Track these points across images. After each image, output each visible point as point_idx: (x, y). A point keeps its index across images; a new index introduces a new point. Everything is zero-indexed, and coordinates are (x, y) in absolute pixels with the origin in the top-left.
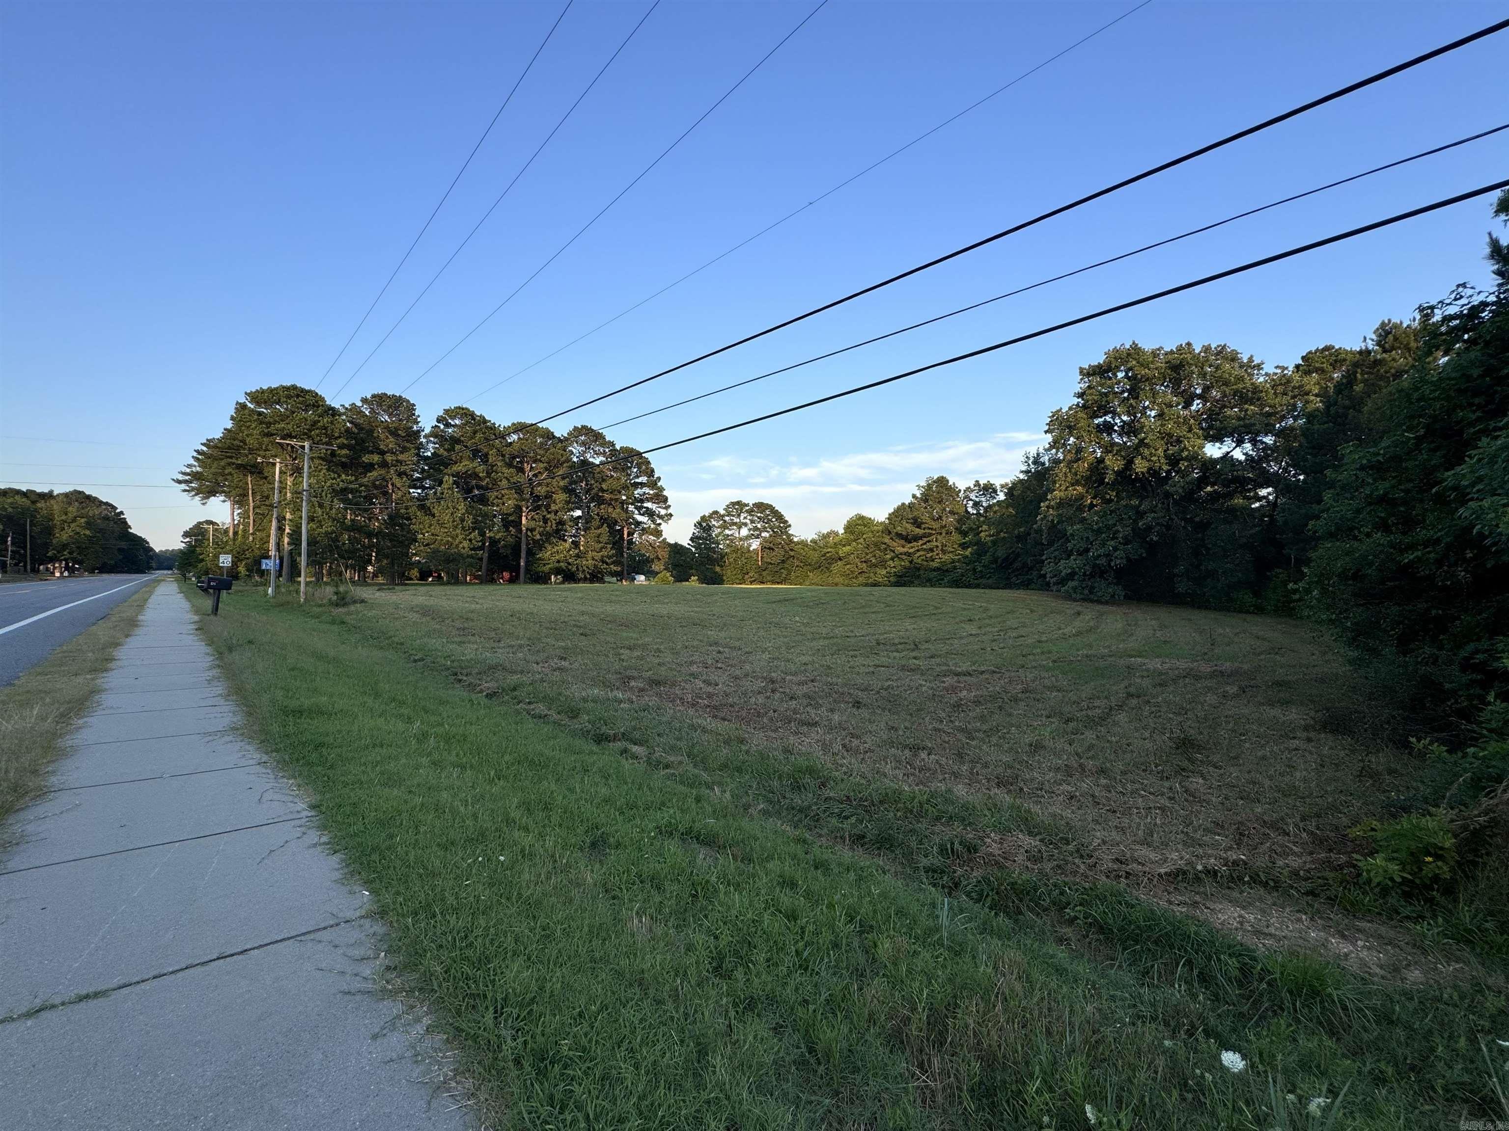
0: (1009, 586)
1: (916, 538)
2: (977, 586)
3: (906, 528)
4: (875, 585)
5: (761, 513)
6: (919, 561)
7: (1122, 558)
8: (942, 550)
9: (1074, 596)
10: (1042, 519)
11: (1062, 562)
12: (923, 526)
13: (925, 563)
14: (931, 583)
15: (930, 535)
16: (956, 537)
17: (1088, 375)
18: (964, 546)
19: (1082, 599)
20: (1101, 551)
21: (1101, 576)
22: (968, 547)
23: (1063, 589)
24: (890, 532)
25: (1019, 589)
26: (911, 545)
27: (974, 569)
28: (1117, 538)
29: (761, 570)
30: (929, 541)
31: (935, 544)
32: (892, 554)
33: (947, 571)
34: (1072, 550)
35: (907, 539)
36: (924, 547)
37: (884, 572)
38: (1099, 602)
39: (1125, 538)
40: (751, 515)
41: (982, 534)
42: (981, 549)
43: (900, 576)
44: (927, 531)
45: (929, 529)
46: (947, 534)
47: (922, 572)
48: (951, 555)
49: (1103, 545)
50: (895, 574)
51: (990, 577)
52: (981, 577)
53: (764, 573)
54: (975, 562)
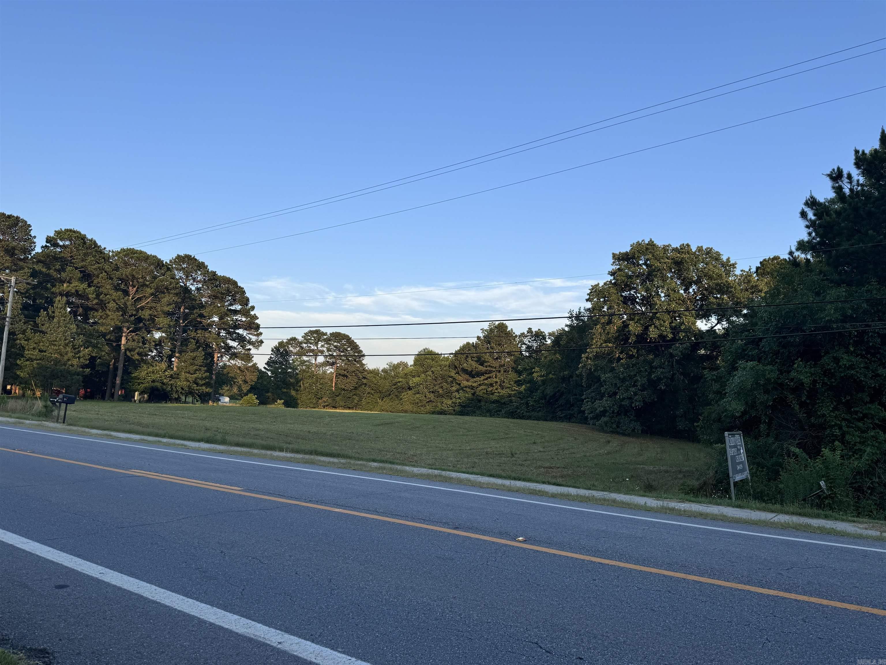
0: (554, 418)
1: (479, 374)
2: (529, 418)
3: (471, 366)
4: (442, 413)
5: (338, 342)
6: (481, 394)
7: (640, 401)
8: (500, 385)
9: (605, 429)
10: (583, 367)
11: (597, 401)
12: (486, 364)
13: (485, 396)
14: (491, 413)
15: (491, 372)
16: (513, 375)
17: (619, 259)
18: (518, 383)
19: (611, 431)
20: (625, 395)
21: (625, 415)
22: (522, 385)
23: (597, 423)
24: (456, 367)
25: (563, 421)
26: (475, 379)
27: (527, 404)
28: (637, 386)
29: (334, 395)
30: (490, 377)
31: (495, 380)
32: (458, 387)
33: (504, 403)
34: (604, 393)
35: (472, 374)
36: (486, 382)
37: (449, 402)
38: (624, 434)
39: (643, 385)
40: (328, 344)
41: (535, 375)
42: (533, 386)
43: (464, 407)
44: (488, 368)
45: (490, 366)
46: (505, 371)
47: (483, 403)
48: (508, 390)
49: (627, 390)
50: (460, 405)
51: (540, 411)
52: (533, 410)
53: (338, 399)
54: (528, 397)
